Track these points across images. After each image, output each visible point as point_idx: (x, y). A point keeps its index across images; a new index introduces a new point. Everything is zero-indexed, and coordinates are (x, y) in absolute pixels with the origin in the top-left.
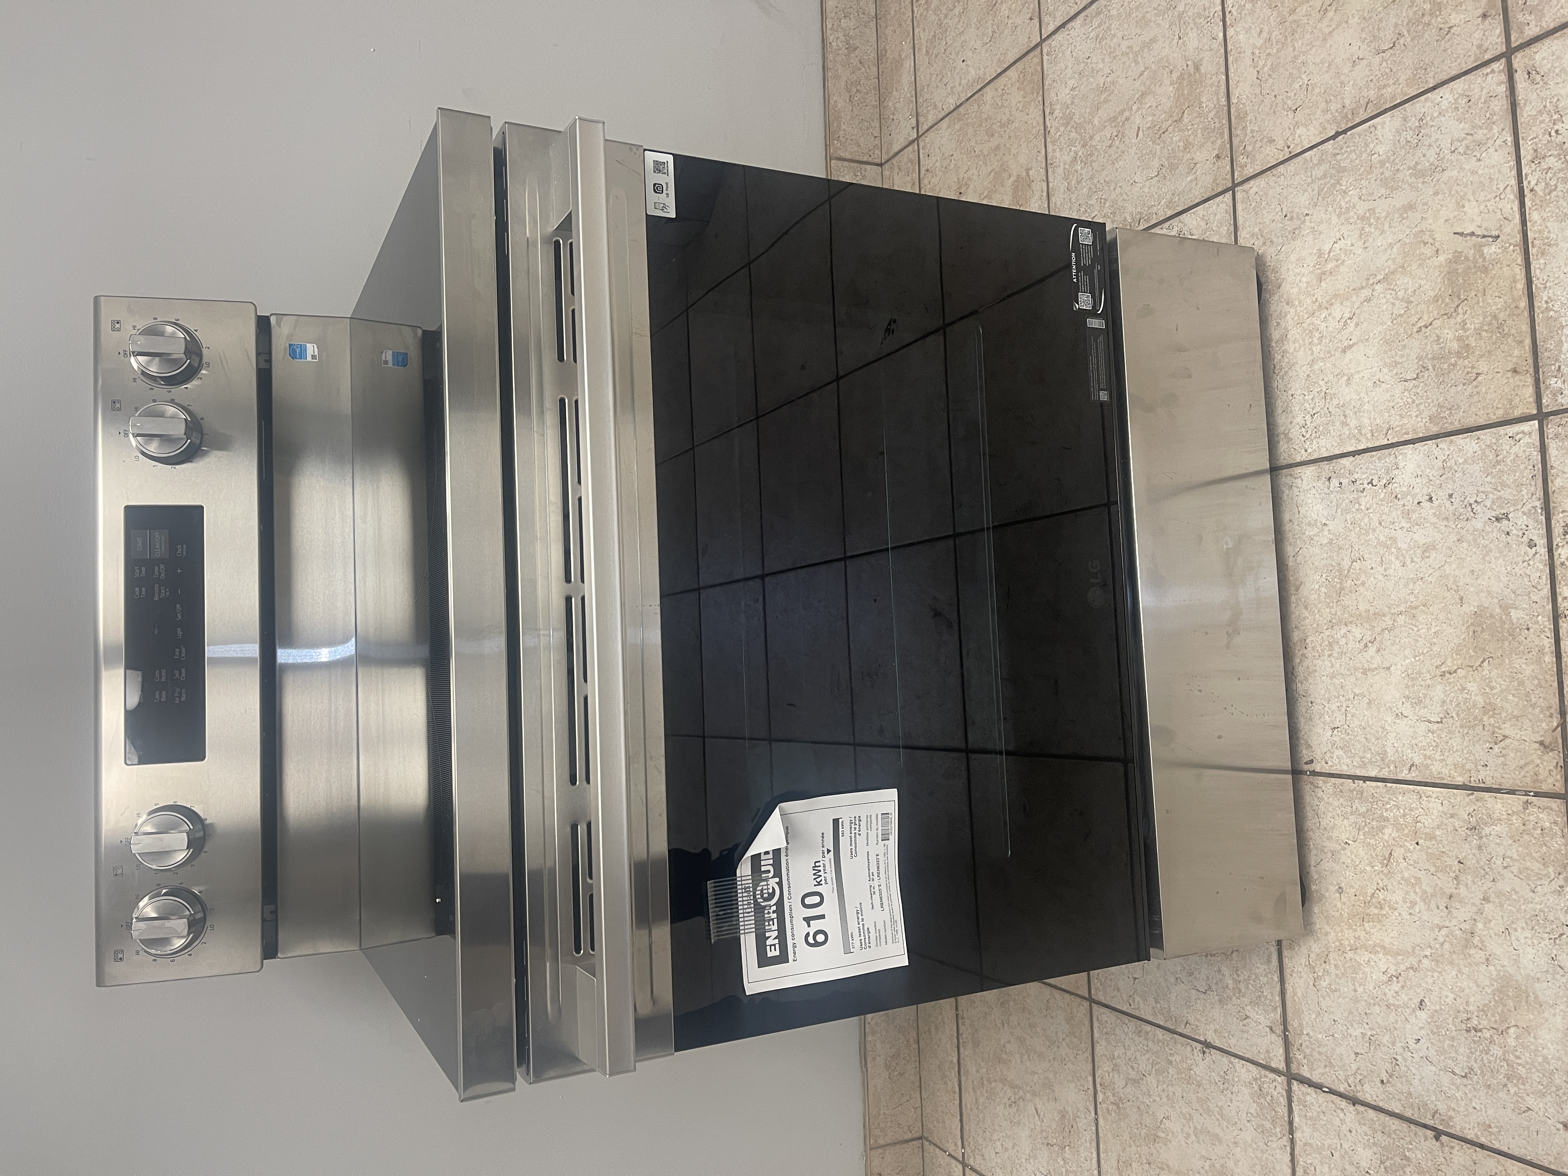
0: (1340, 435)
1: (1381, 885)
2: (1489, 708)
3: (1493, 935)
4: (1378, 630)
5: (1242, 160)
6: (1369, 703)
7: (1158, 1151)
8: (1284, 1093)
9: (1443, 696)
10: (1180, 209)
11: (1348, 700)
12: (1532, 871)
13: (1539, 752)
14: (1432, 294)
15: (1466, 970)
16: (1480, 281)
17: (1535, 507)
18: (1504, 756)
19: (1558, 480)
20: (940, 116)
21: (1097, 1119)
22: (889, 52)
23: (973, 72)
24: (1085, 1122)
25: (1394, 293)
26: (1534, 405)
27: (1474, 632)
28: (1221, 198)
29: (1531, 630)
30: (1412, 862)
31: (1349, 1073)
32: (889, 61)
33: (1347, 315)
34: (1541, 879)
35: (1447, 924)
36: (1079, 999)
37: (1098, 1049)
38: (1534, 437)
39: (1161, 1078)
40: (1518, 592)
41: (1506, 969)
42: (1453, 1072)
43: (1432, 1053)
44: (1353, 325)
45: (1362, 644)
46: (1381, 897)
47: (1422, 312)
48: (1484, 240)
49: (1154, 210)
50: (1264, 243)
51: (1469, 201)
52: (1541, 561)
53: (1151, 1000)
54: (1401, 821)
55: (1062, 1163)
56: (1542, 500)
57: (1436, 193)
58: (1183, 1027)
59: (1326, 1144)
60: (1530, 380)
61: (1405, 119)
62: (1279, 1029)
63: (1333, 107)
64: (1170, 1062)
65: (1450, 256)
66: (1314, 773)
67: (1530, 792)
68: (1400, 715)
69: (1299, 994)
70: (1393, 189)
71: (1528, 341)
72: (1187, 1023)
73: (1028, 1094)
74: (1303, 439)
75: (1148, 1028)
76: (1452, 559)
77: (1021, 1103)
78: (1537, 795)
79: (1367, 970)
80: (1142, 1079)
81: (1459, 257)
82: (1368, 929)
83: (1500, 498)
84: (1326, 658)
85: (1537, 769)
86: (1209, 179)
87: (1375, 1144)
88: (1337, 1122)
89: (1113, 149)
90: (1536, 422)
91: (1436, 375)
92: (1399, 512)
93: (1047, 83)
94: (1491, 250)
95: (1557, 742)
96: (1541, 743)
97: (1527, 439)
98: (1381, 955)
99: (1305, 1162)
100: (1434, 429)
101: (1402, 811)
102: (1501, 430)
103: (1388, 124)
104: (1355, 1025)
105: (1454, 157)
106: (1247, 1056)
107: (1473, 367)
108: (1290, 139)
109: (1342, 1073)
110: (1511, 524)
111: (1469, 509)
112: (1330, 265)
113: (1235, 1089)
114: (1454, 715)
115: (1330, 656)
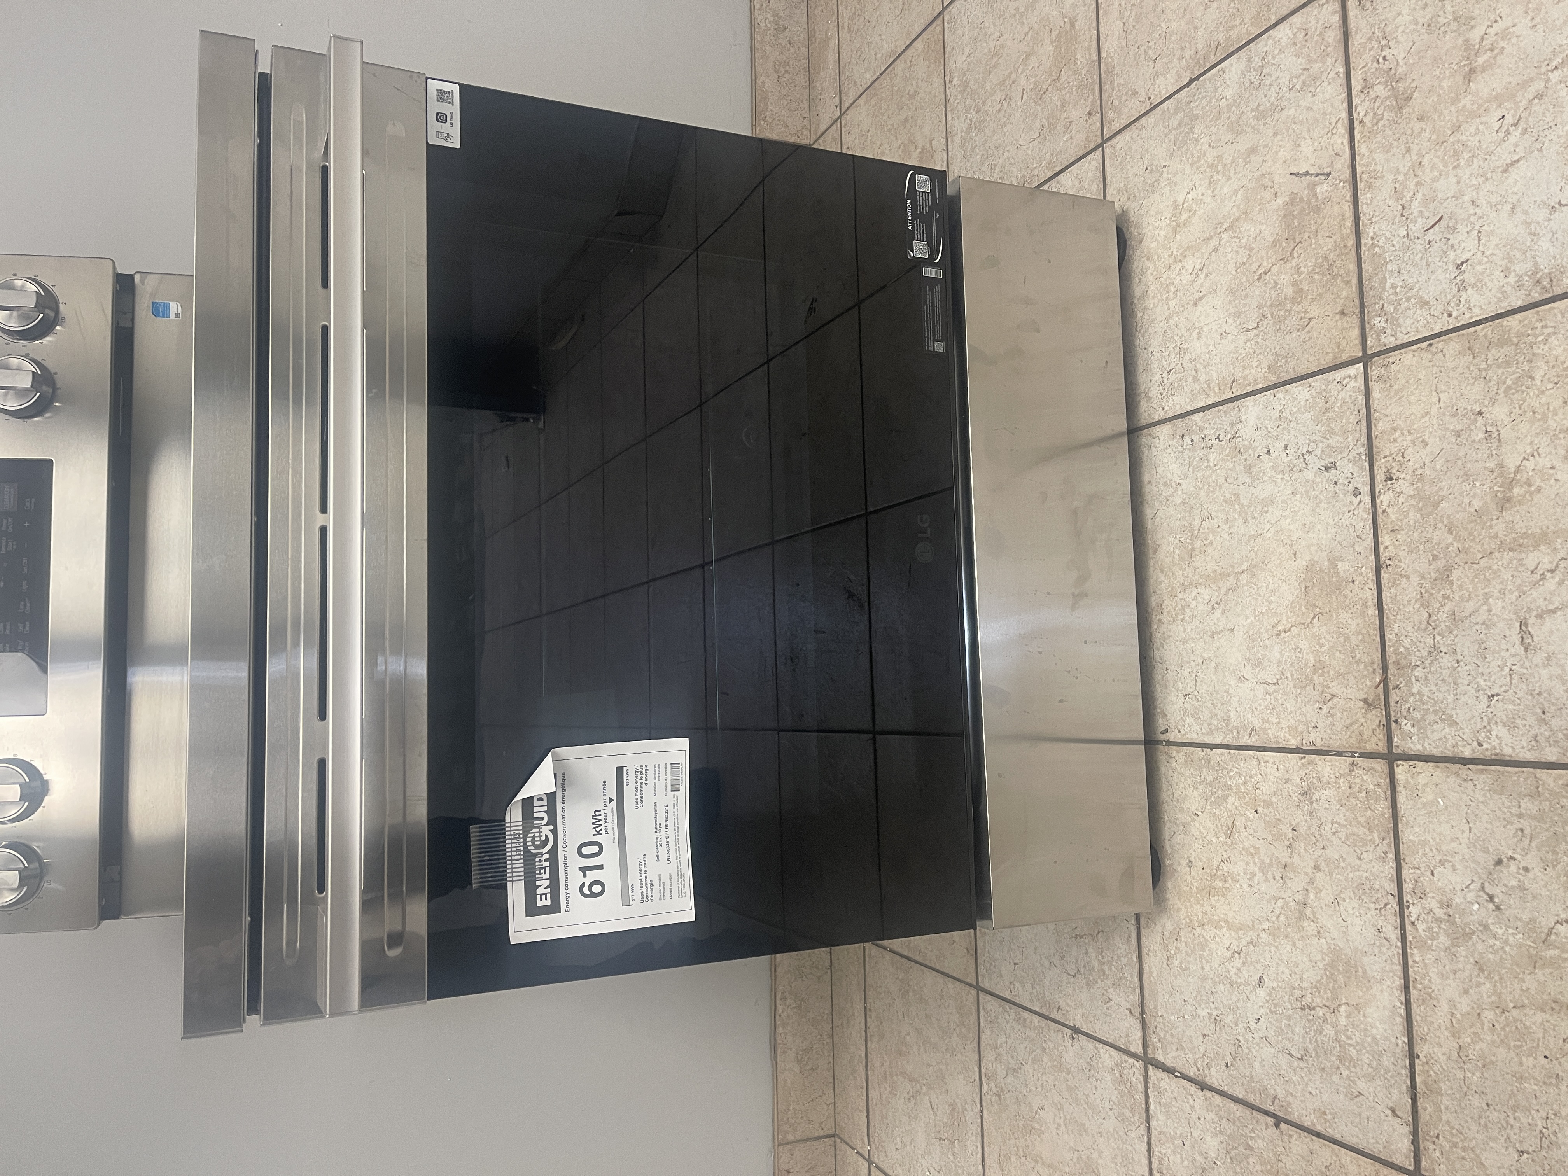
0: (1192, 391)
1: (1225, 856)
2: (1320, 667)
3: (1324, 907)
4: (1223, 591)
5: (1110, 115)
6: (1216, 668)
7: (1033, 1143)
8: (1142, 1079)
9: (1278, 656)
10: (1058, 169)
11: (1198, 665)
12: (1358, 836)
13: (1363, 711)
14: (1271, 240)
15: (1300, 944)
16: (1313, 222)
17: (1360, 453)
18: (1332, 716)
19: (1381, 424)
20: (859, 93)
21: (982, 1112)
22: (817, 33)
23: (886, 46)
24: (972, 1114)
25: (1237, 240)
26: (1360, 347)
27: (1306, 587)
28: (1091, 156)
29: (1356, 583)
30: (1252, 832)
31: (1197, 1056)
32: (818, 40)
33: (1198, 267)
34: (1366, 845)
35: (1282, 895)
36: (968, 988)
37: (983, 1038)
38: (1359, 380)
39: (1036, 1066)
40: (1344, 543)
41: (1336, 942)
42: (1290, 1054)
43: (1271, 1033)
44: (1203, 276)
45: (1210, 607)
46: (1226, 869)
47: (1262, 258)
48: (1317, 178)
49: (1036, 172)
50: (1128, 199)
51: (1305, 139)
52: (1365, 510)
53: (1028, 986)
54: (1243, 788)
55: (952, 1158)
56: (1366, 446)
57: (1275, 134)
58: (1055, 1012)
59: (1178, 1132)
60: (1356, 321)
61: (1249, 60)
62: (1137, 1011)
63: (1188, 53)
64: (1044, 1050)
65: (1287, 199)
66: (1169, 743)
67: (1356, 753)
68: (1242, 679)
69: (1155, 975)
70: (1238, 133)
71: (1355, 281)
72: (1059, 1008)
73: (924, 1088)
74: (1160, 397)
75: (1026, 1014)
76: (1287, 513)
77: (918, 1097)
78: (1363, 755)
79: (1213, 946)
80: (1020, 1068)
81: (1294, 198)
82: (1213, 902)
83: (1328, 446)
84: (1179, 622)
85: (1361, 728)
86: (1082, 136)
87: (1221, 1132)
88: (1188, 1109)
89: (1003, 113)
90: (1361, 364)
91: (1275, 322)
92: (1242, 468)
93: (947, 51)
94: (1323, 188)
95: (1379, 699)
96: (1365, 701)
97: (1352, 384)
98: (1225, 930)
99: (1160, 1152)
100: (1273, 379)
101: (1243, 778)
102: (1331, 375)
103: (1235, 67)
104: (1203, 1006)
105: (1291, 95)
106: (1110, 1041)
107: (1306, 312)
108: (1151, 90)
109: (1191, 1056)
110: (1338, 472)
111: (1302, 460)
112: (1185, 216)
113: (1099, 1077)
114: (1289, 675)
115: (1182, 620)
